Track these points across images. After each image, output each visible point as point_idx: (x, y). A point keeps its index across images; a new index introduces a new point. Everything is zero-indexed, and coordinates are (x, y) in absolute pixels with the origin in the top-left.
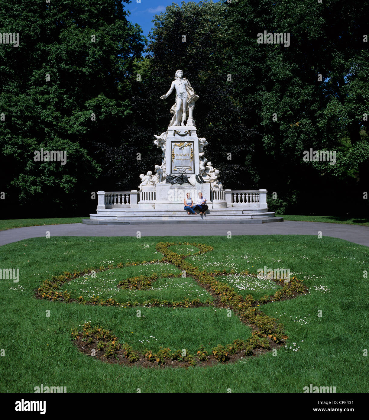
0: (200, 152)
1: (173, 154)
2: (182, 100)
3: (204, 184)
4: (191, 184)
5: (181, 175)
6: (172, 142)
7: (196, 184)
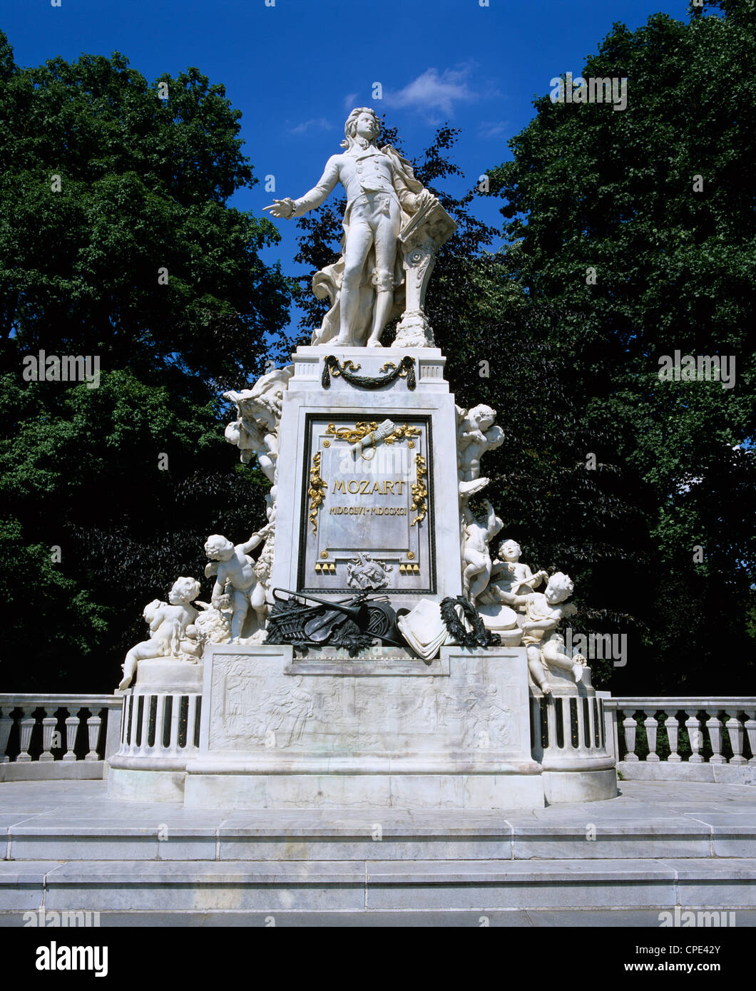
0: (463, 475)
1: (314, 478)
2: (373, 228)
3: (491, 651)
4: (414, 654)
5: (354, 597)
6: (312, 418)
7: (445, 652)
